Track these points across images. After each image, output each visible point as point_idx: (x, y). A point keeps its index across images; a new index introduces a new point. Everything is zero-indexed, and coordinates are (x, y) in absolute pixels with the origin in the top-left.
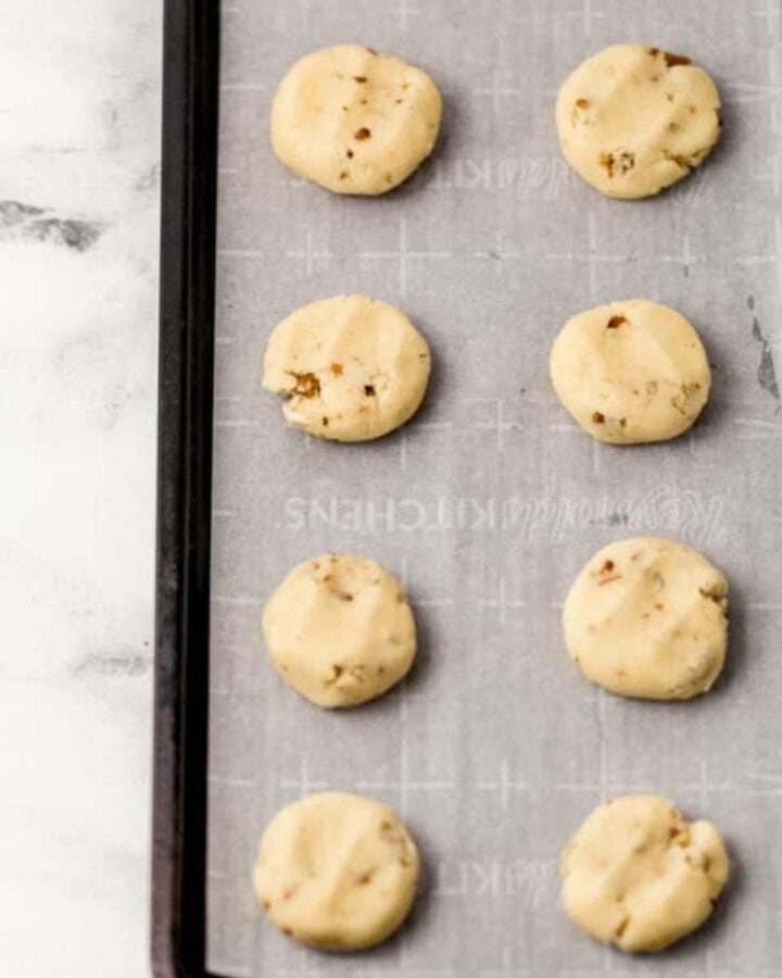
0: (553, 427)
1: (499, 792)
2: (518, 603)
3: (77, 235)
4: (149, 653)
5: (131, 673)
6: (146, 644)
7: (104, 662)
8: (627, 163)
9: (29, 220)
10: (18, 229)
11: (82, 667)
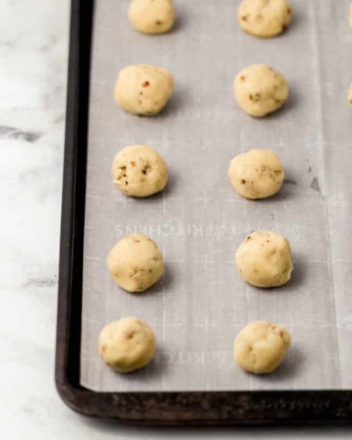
0: (227, 201)
1: (204, 328)
2: (213, 262)
3: (31, 137)
4: (57, 279)
5: (49, 286)
6: (56, 276)
7: (38, 283)
8: (257, 98)
9: (11, 132)
10: (6, 136)
11: (28, 284)
